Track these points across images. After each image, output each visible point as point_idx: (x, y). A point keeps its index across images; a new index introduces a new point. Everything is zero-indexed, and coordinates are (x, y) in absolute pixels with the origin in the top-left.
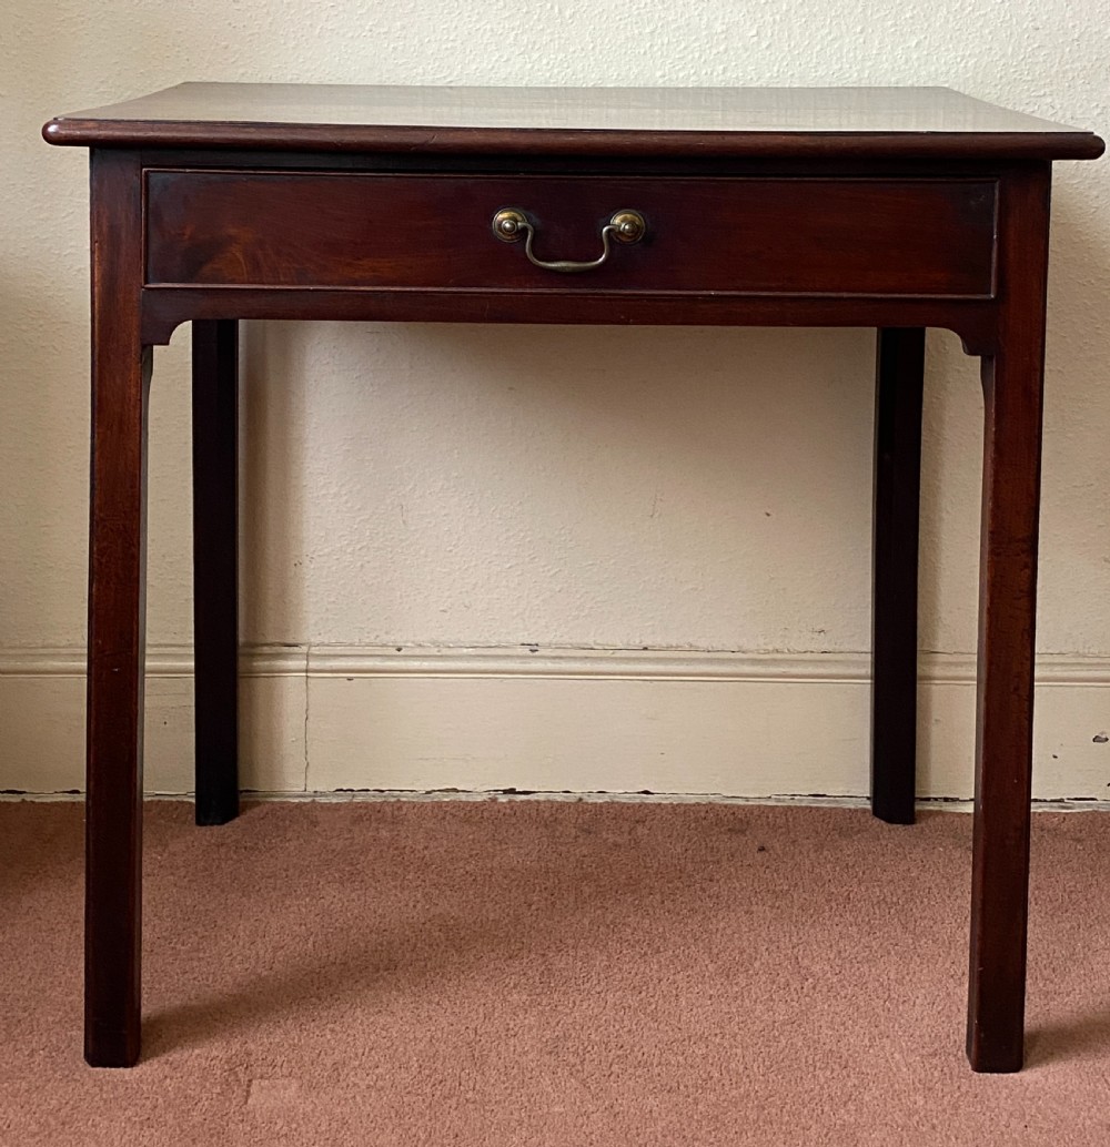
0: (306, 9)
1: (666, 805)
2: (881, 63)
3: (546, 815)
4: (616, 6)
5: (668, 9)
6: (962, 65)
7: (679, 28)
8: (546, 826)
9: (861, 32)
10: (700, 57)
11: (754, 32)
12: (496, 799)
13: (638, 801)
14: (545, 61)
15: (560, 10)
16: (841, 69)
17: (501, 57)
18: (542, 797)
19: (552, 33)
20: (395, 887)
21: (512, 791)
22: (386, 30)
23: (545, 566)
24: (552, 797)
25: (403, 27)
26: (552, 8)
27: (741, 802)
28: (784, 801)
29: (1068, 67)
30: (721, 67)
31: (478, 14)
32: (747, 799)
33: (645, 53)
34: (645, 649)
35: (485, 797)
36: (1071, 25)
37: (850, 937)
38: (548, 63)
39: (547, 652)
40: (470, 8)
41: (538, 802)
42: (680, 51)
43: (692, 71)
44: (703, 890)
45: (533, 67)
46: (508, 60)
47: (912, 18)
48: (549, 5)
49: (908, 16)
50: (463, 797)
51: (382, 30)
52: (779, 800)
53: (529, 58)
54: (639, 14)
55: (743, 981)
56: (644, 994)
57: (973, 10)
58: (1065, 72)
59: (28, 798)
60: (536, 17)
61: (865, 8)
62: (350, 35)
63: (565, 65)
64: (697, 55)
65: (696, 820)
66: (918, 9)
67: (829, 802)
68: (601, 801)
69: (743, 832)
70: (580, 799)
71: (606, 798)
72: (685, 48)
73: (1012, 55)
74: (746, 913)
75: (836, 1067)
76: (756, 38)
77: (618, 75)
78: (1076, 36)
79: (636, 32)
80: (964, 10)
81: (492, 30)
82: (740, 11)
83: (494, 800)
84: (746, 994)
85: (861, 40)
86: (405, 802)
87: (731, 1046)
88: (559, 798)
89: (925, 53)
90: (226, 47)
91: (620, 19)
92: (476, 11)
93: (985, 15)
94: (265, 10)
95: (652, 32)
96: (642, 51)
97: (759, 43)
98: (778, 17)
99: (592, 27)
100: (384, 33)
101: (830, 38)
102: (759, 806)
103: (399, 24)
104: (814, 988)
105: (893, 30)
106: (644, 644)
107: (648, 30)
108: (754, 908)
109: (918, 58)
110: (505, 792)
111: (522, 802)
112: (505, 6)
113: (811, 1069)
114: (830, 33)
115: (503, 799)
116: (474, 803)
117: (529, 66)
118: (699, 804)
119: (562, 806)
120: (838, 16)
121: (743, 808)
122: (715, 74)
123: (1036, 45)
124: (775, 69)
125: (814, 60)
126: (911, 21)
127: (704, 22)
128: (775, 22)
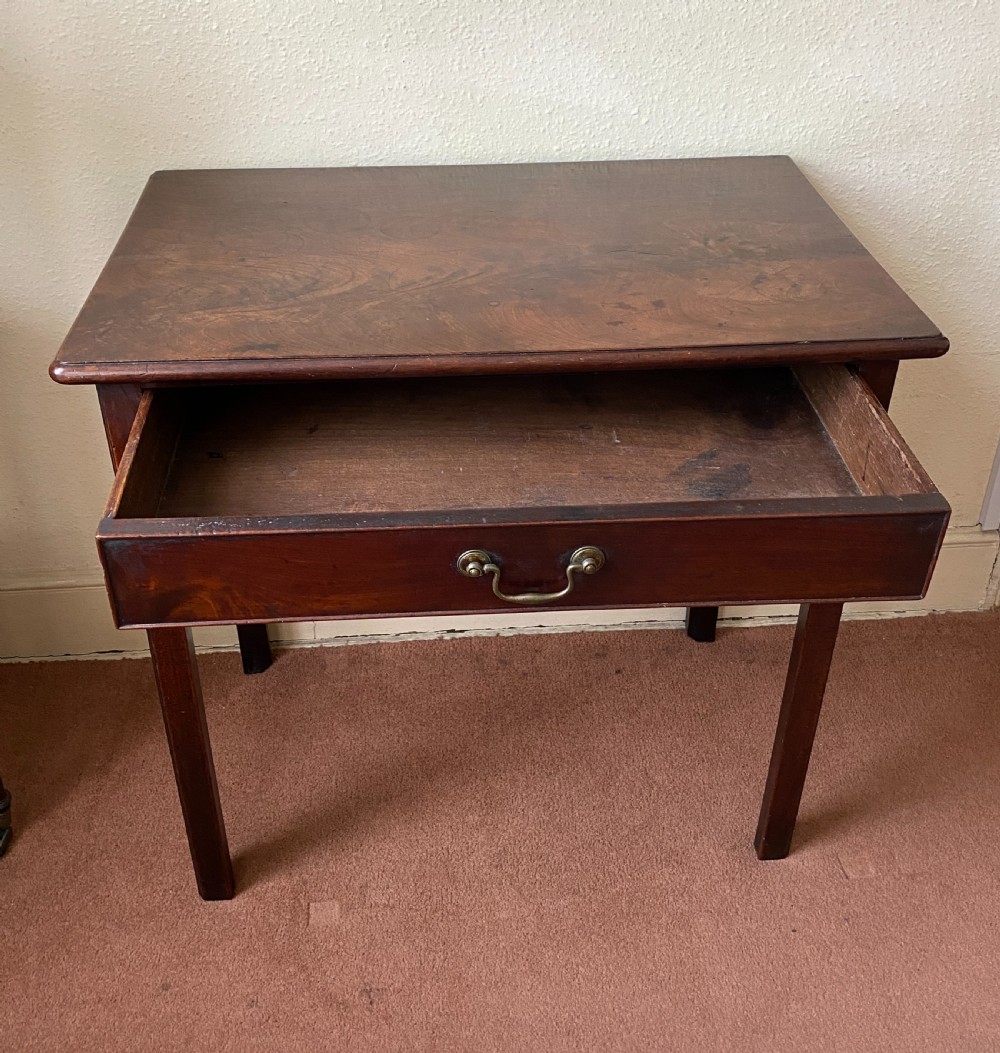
0: (251, 101)
2: (738, 134)
5: (564, 92)
6: (803, 134)
7: (573, 108)
8: (477, 660)
9: (724, 109)
10: (590, 133)
11: (636, 110)
13: (535, 632)
14: (460, 140)
15: (471, 95)
16: (705, 140)
17: (423, 137)
18: (472, 634)
19: (466, 116)
21: (453, 631)
22: (323, 117)
24: (479, 633)
25: (338, 115)
26: (465, 93)
28: (630, 626)
29: (887, 133)
30: (608, 141)
31: (402, 101)
33: (544, 131)
35: (435, 636)
36: (894, 97)
38: (463, 142)
40: (394, 96)
41: (470, 638)
42: (574, 129)
43: (583, 145)
45: (450, 145)
46: (429, 139)
47: (766, 95)
48: (462, 92)
49: (763, 93)
50: (421, 637)
51: (319, 118)
52: (626, 626)
53: (447, 138)
54: (539, 97)
58: (884, 138)
59: (128, 656)
60: (451, 102)
62: (292, 123)
63: (478, 143)
64: (588, 131)
67: (659, 625)
68: (511, 634)
69: (604, 655)
70: (498, 635)
71: (515, 632)
72: (577, 126)
73: (844, 125)
76: (636, 117)
77: (522, 150)
78: (897, 107)
79: (537, 113)
81: (414, 114)
83: (441, 639)
85: (723, 115)
86: (383, 644)
88: (484, 633)
89: (775, 124)
90: (187, 136)
91: (524, 102)
92: (400, 99)
93: (827, 90)
94: (217, 104)
95: (550, 113)
96: (542, 129)
97: (639, 120)
98: (656, 98)
99: (499, 109)
100: (322, 120)
101: (698, 114)
103: (334, 111)
105: (749, 106)
107: (547, 111)
109: (768, 130)
110: (449, 631)
111: (459, 638)
112: (424, 93)
114: (698, 110)
116: (429, 641)
117: (447, 144)
119: (485, 638)
120: (706, 95)
122: (602, 147)
123: (863, 116)
124: (651, 141)
125: (684, 133)
126: (765, 98)
127: (594, 103)
128: (653, 101)
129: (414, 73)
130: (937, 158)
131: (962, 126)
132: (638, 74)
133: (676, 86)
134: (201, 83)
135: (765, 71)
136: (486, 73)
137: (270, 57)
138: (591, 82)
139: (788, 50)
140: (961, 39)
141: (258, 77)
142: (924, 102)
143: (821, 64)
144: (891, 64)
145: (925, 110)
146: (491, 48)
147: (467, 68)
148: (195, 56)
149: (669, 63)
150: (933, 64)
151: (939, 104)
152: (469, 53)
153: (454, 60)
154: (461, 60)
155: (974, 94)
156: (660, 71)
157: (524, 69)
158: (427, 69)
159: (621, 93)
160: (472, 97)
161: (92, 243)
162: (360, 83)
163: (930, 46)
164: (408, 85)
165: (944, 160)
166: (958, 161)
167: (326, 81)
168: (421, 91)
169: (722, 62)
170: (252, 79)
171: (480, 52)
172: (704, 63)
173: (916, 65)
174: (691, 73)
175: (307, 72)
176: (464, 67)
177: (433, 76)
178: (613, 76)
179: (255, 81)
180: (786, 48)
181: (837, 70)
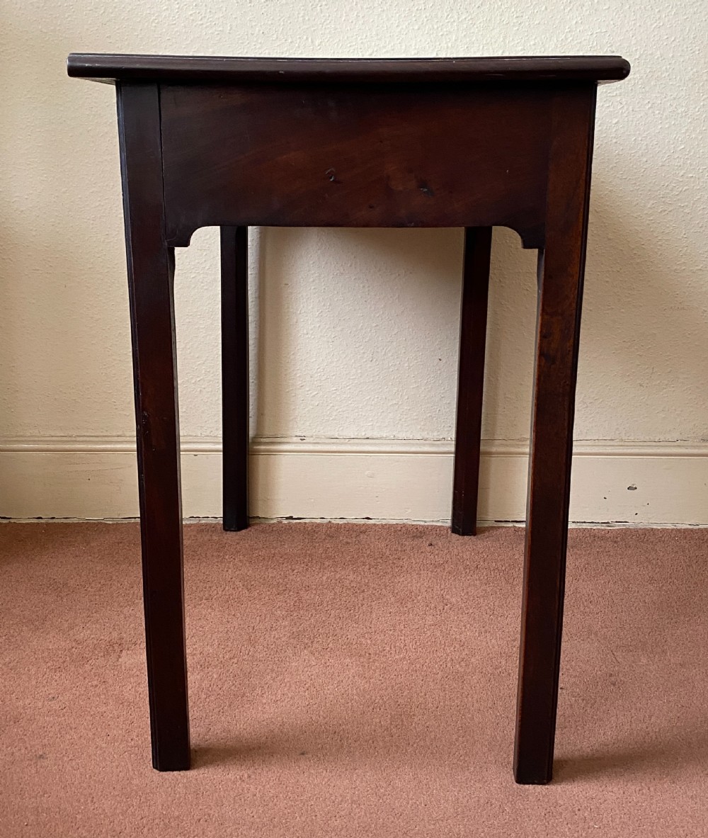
0: (152, 41)
1: (378, 525)
3: (310, 528)
4: (347, 38)
5: (380, 39)
8: (308, 534)
12: (281, 522)
13: (362, 522)
18: (307, 521)
20: (218, 562)
21: (291, 518)
23: (308, 391)
24: (314, 521)
26: (307, 39)
27: (422, 523)
28: (447, 522)
32: (425, 522)
34: (368, 438)
35: (275, 522)
36: (634, 49)
37: (475, 585)
39: (311, 440)
40: (255, 39)
41: (305, 524)
44: (393, 563)
47: (534, 45)
48: (305, 37)
49: (532, 43)
54: (362, 43)
55: (409, 605)
56: (352, 611)
57: (573, 40)
60: (297, 45)
61: (505, 38)
65: (395, 532)
66: (538, 39)
68: (342, 523)
69: (421, 537)
70: (330, 522)
71: (344, 521)
74: (417, 574)
75: (457, 646)
78: (637, 57)
80: (567, 39)
82: (426, 41)
84: (411, 612)
87: (398, 636)
88: (319, 521)
92: (259, 41)
93: (581, 42)
94: (126, 43)
98: (450, 45)
102: (432, 526)
103: (210, 50)
104: (450, 609)
106: (367, 436)
108: (422, 572)
110: (287, 518)
111: (296, 523)
112: (277, 38)
113: (443, 646)
115: (285, 522)
118: (397, 524)
119: (318, 525)
121: (423, 526)
126: (533, 47)
127: (404, 47)
128: (448, 47)
129: (270, 22)
130: (675, 99)
131: (691, 72)
132: (435, 27)
133: (465, 36)
134: (117, 28)
135: (532, 26)
136: (323, 24)
137: (167, 9)
138: (400, 32)
139: (549, 10)
140: (681, 5)
141: (158, 23)
142: (658, 53)
143: (575, 22)
144: (628, 23)
145: (660, 59)
146: (326, 5)
147: (309, 19)
148: (115, 7)
149: (458, 18)
150: (661, 24)
151: (671, 55)
152: (310, 8)
153: (299, 14)
154: (304, 13)
155: (697, 48)
156: (452, 24)
157: (350, 21)
158: (279, 20)
159: (423, 41)
160: (312, 42)
161: (26, 150)
162: (231, 29)
163: (657, 10)
164: (265, 32)
165: (680, 100)
166: (692, 102)
167: (206, 27)
168: (275, 36)
169: (498, 18)
170: (154, 25)
171: (318, 8)
172: (485, 19)
173: (649, 24)
174: (475, 26)
175: (193, 20)
176: (307, 19)
177: (283, 25)
178: (416, 27)
179: (155, 26)
180: (546, 9)
181: (587, 27)
